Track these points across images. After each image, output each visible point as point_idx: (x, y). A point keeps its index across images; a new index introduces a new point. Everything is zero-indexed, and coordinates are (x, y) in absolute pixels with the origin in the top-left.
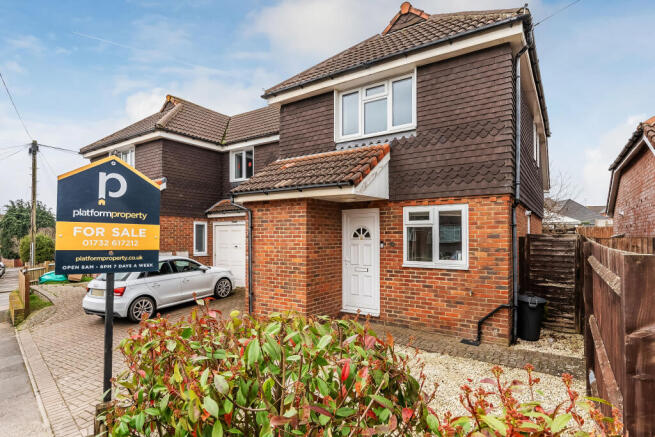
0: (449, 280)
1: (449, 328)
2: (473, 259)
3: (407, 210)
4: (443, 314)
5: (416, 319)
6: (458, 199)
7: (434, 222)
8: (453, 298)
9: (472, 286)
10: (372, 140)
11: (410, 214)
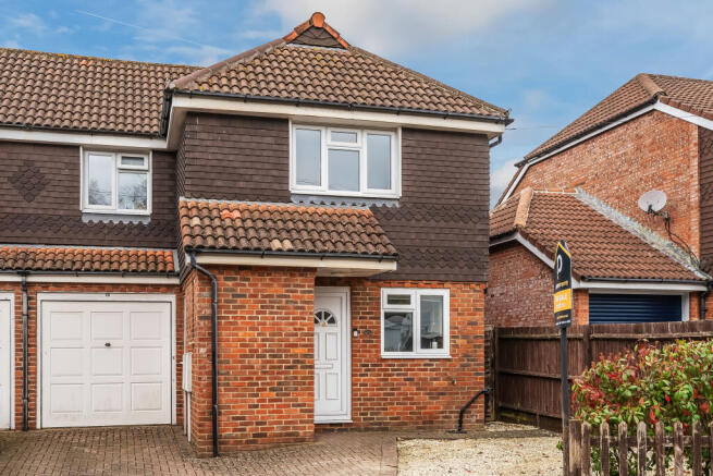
0: (431, 370)
1: (431, 422)
2: (454, 347)
3: (385, 292)
4: (425, 408)
5: (396, 419)
6: (441, 284)
7: (415, 307)
8: (436, 389)
9: (454, 375)
10: (345, 201)
11: (389, 296)
